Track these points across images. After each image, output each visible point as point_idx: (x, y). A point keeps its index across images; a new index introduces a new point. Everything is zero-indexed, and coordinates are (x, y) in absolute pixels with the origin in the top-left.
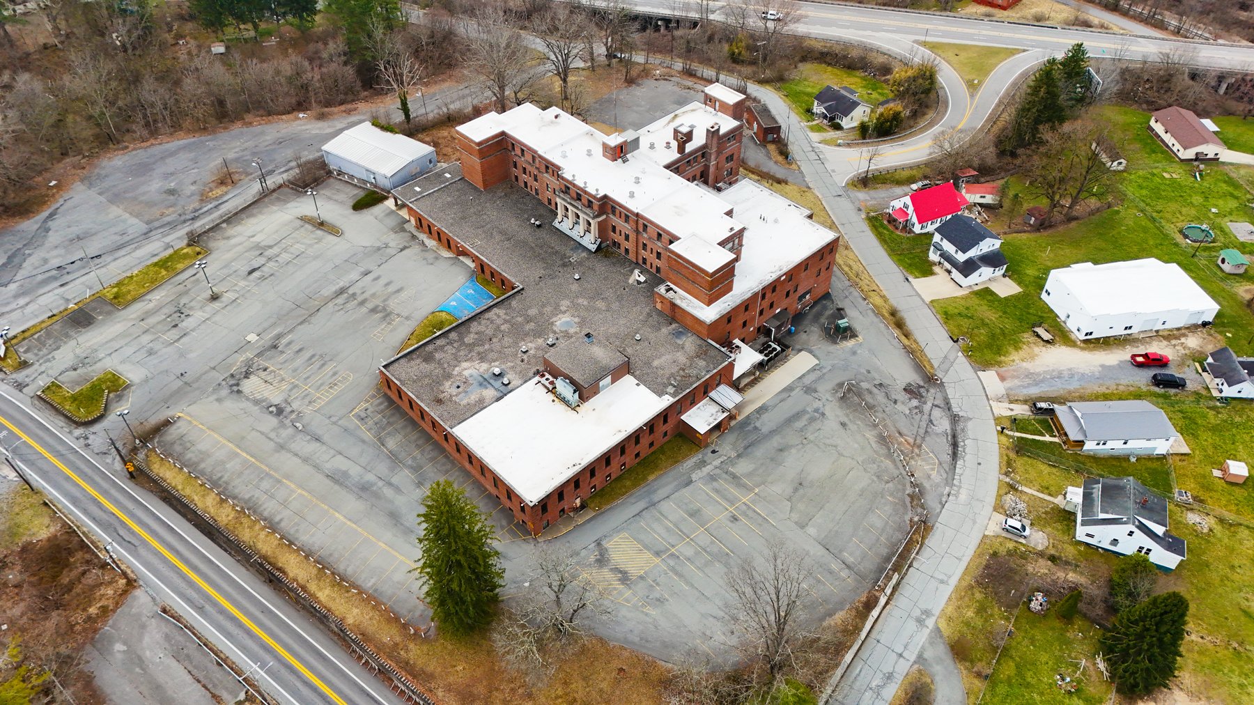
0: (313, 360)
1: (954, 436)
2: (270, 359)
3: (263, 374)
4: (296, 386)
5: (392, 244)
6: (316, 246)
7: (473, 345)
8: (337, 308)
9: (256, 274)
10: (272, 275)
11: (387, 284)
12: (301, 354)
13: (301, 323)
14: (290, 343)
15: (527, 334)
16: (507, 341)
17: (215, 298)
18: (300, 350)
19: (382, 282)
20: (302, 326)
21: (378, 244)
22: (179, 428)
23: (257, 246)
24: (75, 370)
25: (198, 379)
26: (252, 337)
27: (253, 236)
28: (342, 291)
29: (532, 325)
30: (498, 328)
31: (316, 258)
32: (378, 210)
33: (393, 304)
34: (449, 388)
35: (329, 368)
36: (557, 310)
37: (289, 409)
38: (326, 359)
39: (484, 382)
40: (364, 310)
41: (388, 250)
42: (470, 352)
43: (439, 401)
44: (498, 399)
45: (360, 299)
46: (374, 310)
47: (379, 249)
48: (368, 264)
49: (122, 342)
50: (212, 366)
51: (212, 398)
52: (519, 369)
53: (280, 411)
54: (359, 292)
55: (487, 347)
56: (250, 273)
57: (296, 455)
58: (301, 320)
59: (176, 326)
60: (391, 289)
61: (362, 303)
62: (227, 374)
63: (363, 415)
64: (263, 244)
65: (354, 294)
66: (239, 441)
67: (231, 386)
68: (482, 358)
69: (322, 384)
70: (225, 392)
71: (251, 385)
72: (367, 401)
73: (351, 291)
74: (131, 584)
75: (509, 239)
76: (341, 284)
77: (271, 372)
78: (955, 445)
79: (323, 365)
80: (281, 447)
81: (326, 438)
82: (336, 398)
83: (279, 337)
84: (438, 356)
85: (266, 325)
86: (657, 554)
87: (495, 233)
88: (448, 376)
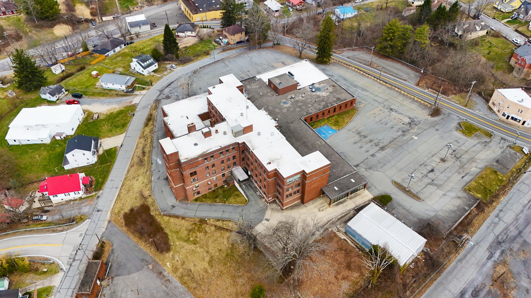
0: (385, 123)
1: (167, 87)
2: (403, 127)
3: (403, 122)
4: (388, 116)
5: (364, 170)
6: (404, 177)
7: (322, 101)
8: (382, 141)
9: (430, 168)
10: (421, 165)
11: (361, 147)
12: (391, 126)
13: (395, 139)
14: (398, 131)
15: (302, 102)
16: (309, 101)
17: (443, 160)
18: (392, 128)
19: (364, 149)
20: (396, 137)
21: (370, 171)
22: (426, 112)
23: (439, 186)
24: (486, 142)
25: (429, 128)
26: (416, 138)
27: (444, 195)
28: (382, 149)
29: (299, 104)
30: (312, 105)
31: (401, 170)
32: (377, 193)
33: (357, 138)
34: (331, 89)
35: (377, 119)
36: (288, 109)
37: (388, 109)
38: (380, 122)
39: (318, 89)
40: (370, 138)
41: (365, 167)
42: (323, 99)
43: (333, 86)
44: (314, 84)
45: (372, 143)
46: (365, 137)
47: (370, 168)
48: (373, 161)
49: (474, 149)
50: (426, 131)
51: (419, 119)
52: (306, 91)
53: (391, 109)
54: (374, 146)
55: (317, 100)
56: (432, 171)
57: (380, 97)
58: (397, 140)
59: (454, 151)
60: (359, 144)
61: (371, 141)
62: (418, 126)
63: (361, 104)
64: (435, 188)
65: (376, 146)
66: (401, 104)
67: (414, 121)
68: (319, 97)
69: (379, 115)
70: (415, 120)
71: (407, 120)
72: (360, 107)
73: (378, 148)
74: (418, 85)
75: (305, 142)
76: (383, 152)
77: (400, 122)
78: (169, 85)
79: (380, 121)
80: (386, 100)
81: (372, 100)
82: (372, 110)
83: (404, 135)
84: (335, 99)
85: (411, 141)
86: (273, 66)
87: (311, 147)
88: (331, 93)
